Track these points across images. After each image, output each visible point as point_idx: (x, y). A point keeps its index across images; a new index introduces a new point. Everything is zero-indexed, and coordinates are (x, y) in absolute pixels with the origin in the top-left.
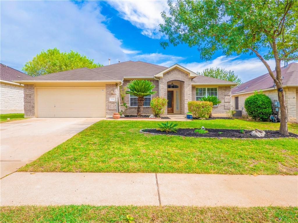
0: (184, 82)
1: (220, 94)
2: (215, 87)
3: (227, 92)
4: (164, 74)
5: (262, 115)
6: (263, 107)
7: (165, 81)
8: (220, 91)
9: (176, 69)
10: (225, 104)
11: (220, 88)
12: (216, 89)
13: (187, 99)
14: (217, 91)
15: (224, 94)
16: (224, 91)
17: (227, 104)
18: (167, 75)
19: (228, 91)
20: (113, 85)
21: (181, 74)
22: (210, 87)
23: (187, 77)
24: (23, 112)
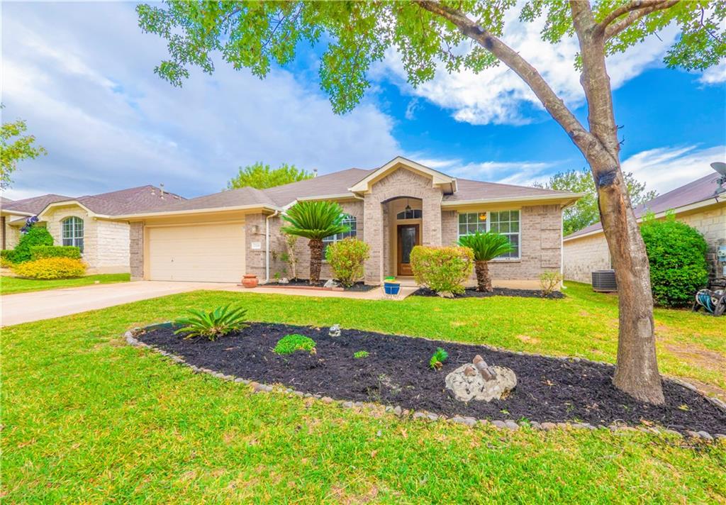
0: (421, 200)
1: (528, 226)
2: (514, 209)
3: (547, 220)
4: (373, 185)
5: (665, 289)
6: (669, 264)
7: (376, 200)
8: (526, 218)
9: (399, 169)
10: (544, 253)
11: (526, 212)
12: (515, 214)
13: (427, 242)
14: (520, 218)
15: (538, 226)
16: (539, 217)
17: (550, 253)
18: (380, 185)
19: (551, 217)
20: (257, 214)
21: (412, 181)
22: (499, 210)
23: (428, 187)
24: (128, 270)
